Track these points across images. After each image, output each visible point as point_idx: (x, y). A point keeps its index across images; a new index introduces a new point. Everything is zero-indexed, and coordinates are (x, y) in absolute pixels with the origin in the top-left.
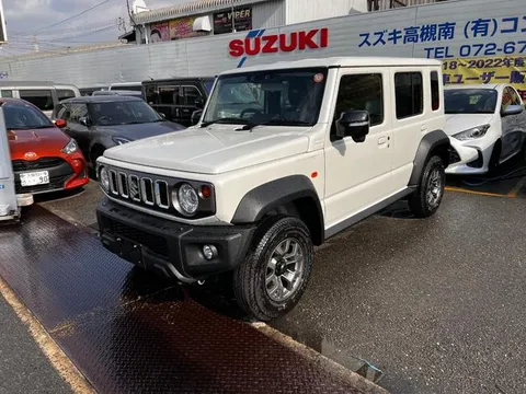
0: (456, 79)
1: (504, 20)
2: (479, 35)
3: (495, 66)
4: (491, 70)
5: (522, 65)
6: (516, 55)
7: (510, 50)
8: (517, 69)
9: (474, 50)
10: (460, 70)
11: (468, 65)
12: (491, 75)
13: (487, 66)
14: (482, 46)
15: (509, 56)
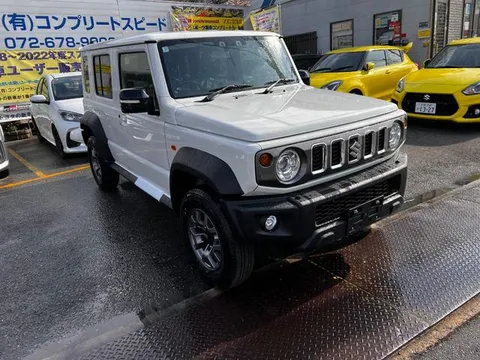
0: (11, 71)
1: (37, 17)
2: (18, 28)
3: (44, 58)
4: (41, 62)
5: (64, 57)
6: (57, 49)
7: (51, 44)
8: (63, 61)
9: (19, 43)
10: (12, 62)
11: (18, 57)
12: (42, 66)
13: (36, 58)
14: (25, 39)
15: (52, 50)
